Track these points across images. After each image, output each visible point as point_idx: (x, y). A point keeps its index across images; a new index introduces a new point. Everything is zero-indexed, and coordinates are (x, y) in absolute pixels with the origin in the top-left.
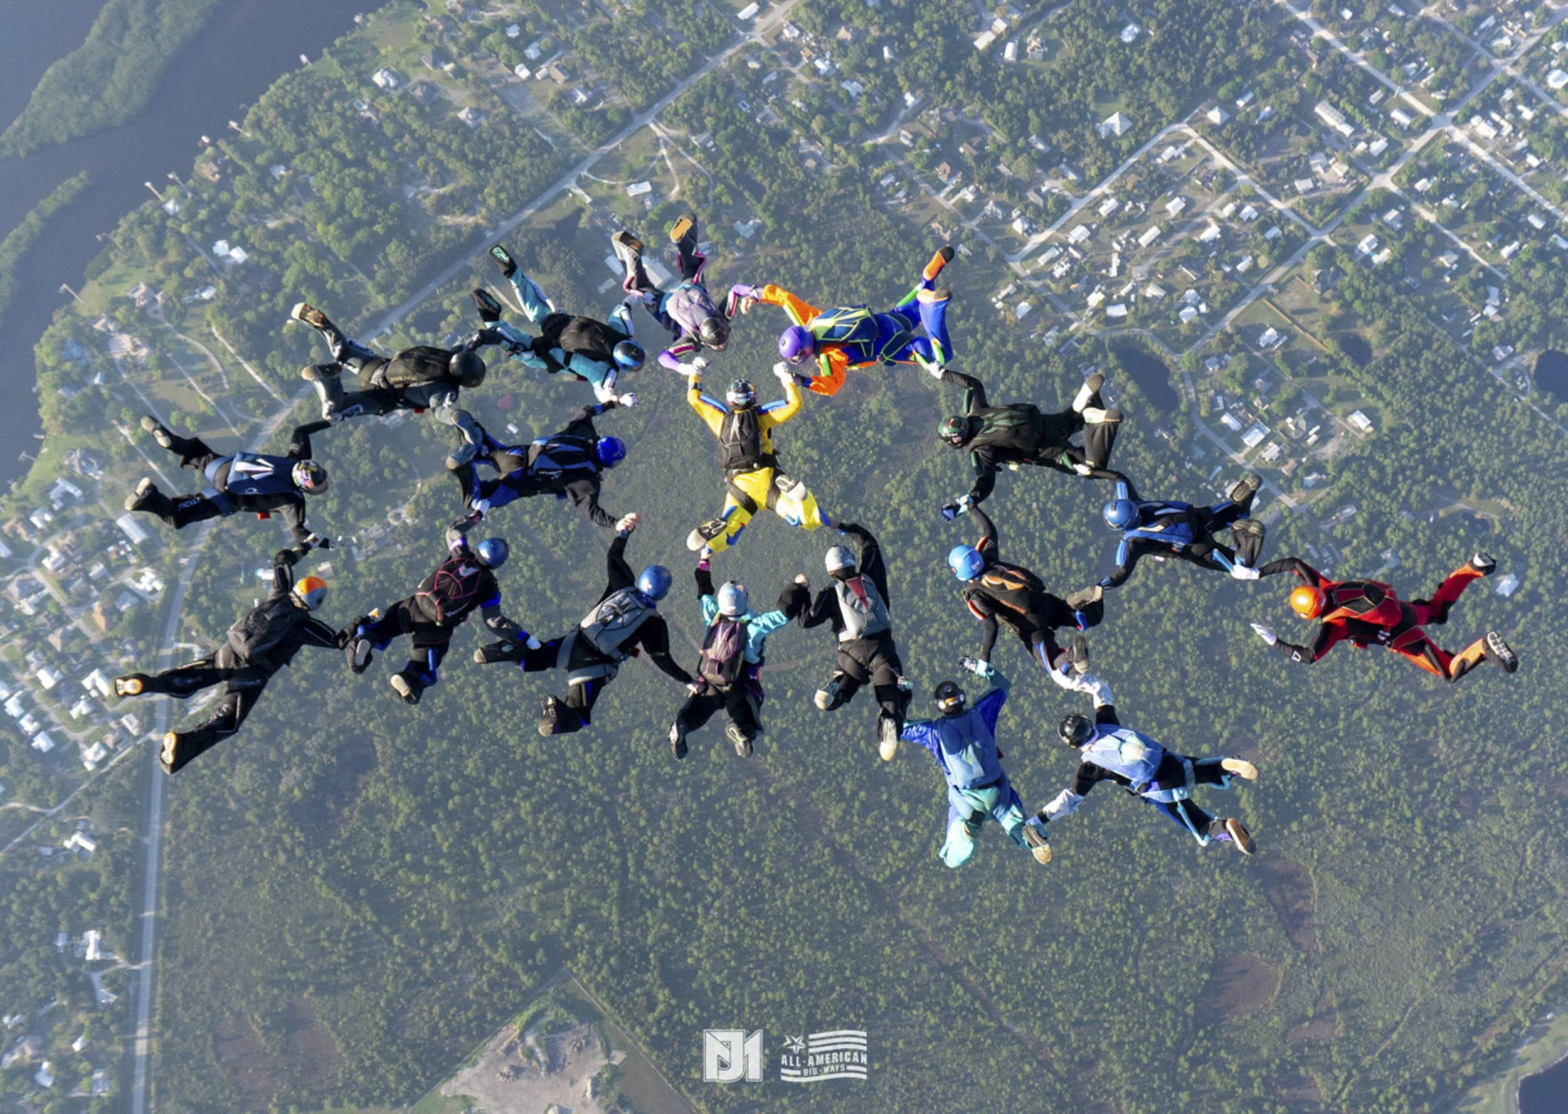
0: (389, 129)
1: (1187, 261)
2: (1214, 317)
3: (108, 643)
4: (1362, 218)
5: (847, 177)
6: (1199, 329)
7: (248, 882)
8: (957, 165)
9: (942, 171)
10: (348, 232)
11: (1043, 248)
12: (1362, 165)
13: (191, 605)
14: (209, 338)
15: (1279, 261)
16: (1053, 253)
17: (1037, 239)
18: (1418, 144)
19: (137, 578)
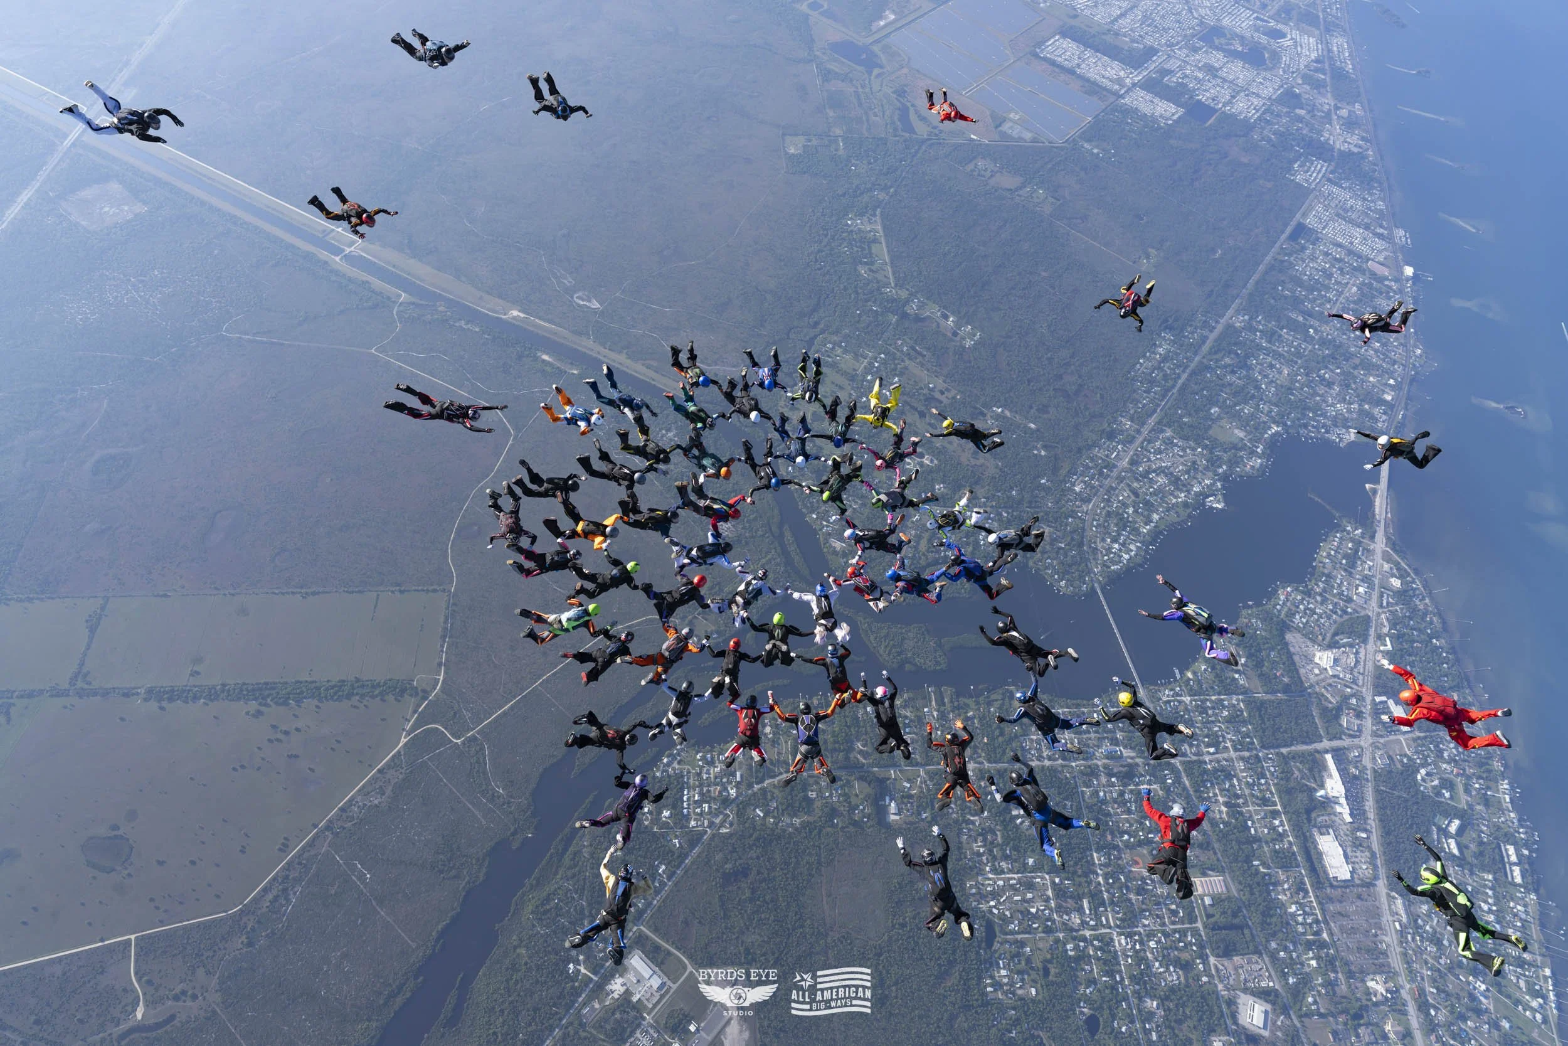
0: (862, 724)
1: (1022, 913)
2: (1018, 933)
3: (714, 799)
4: (1074, 939)
5: (956, 821)
6: (1013, 933)
7: (703, 883)
8: (985, 840)
9: (980, 838)
10: (835, 742)
11: (990, 879)
12: (1084, 924)
13: (738, 806)
14: (786, 742)
15: (1044, 932)
16: (991, 882)
17: (991, 876)
18: (1103, 931)
19: (732, 789)
